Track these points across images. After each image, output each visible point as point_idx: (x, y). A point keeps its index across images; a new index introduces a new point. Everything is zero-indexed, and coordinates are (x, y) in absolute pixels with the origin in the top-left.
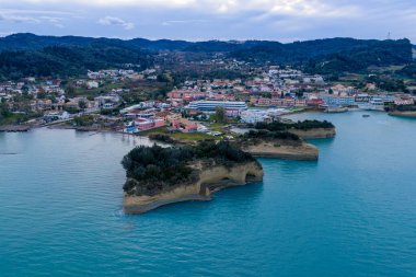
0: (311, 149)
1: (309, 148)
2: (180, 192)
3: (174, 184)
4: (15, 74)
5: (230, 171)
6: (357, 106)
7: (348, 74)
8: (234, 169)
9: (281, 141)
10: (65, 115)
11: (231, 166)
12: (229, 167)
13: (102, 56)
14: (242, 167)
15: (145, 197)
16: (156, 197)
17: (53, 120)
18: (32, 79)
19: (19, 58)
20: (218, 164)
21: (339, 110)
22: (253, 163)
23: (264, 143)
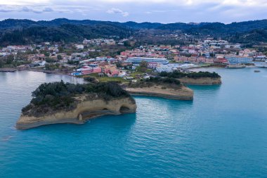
0: (187, 92)
1: (186, 91)
2: (59, 116)
3: (57, 109)
4: (38, 40)
5: (107, 103)
6: (253, 64)
7: (263, 43)
8: (110, 103)
9: (168, 85)
10: (44, 63)
11: (109, 100)
12: (106, 100)
13: (97, 31)
14: (117, 101)
15: (33, 118)
16: (40, 118)
17: (35, 66)
18: (48, 43)
19: (43, 30)
20: (99, 98)
21: (237, 66)
22: (127, 99)
23: (155, 86)
